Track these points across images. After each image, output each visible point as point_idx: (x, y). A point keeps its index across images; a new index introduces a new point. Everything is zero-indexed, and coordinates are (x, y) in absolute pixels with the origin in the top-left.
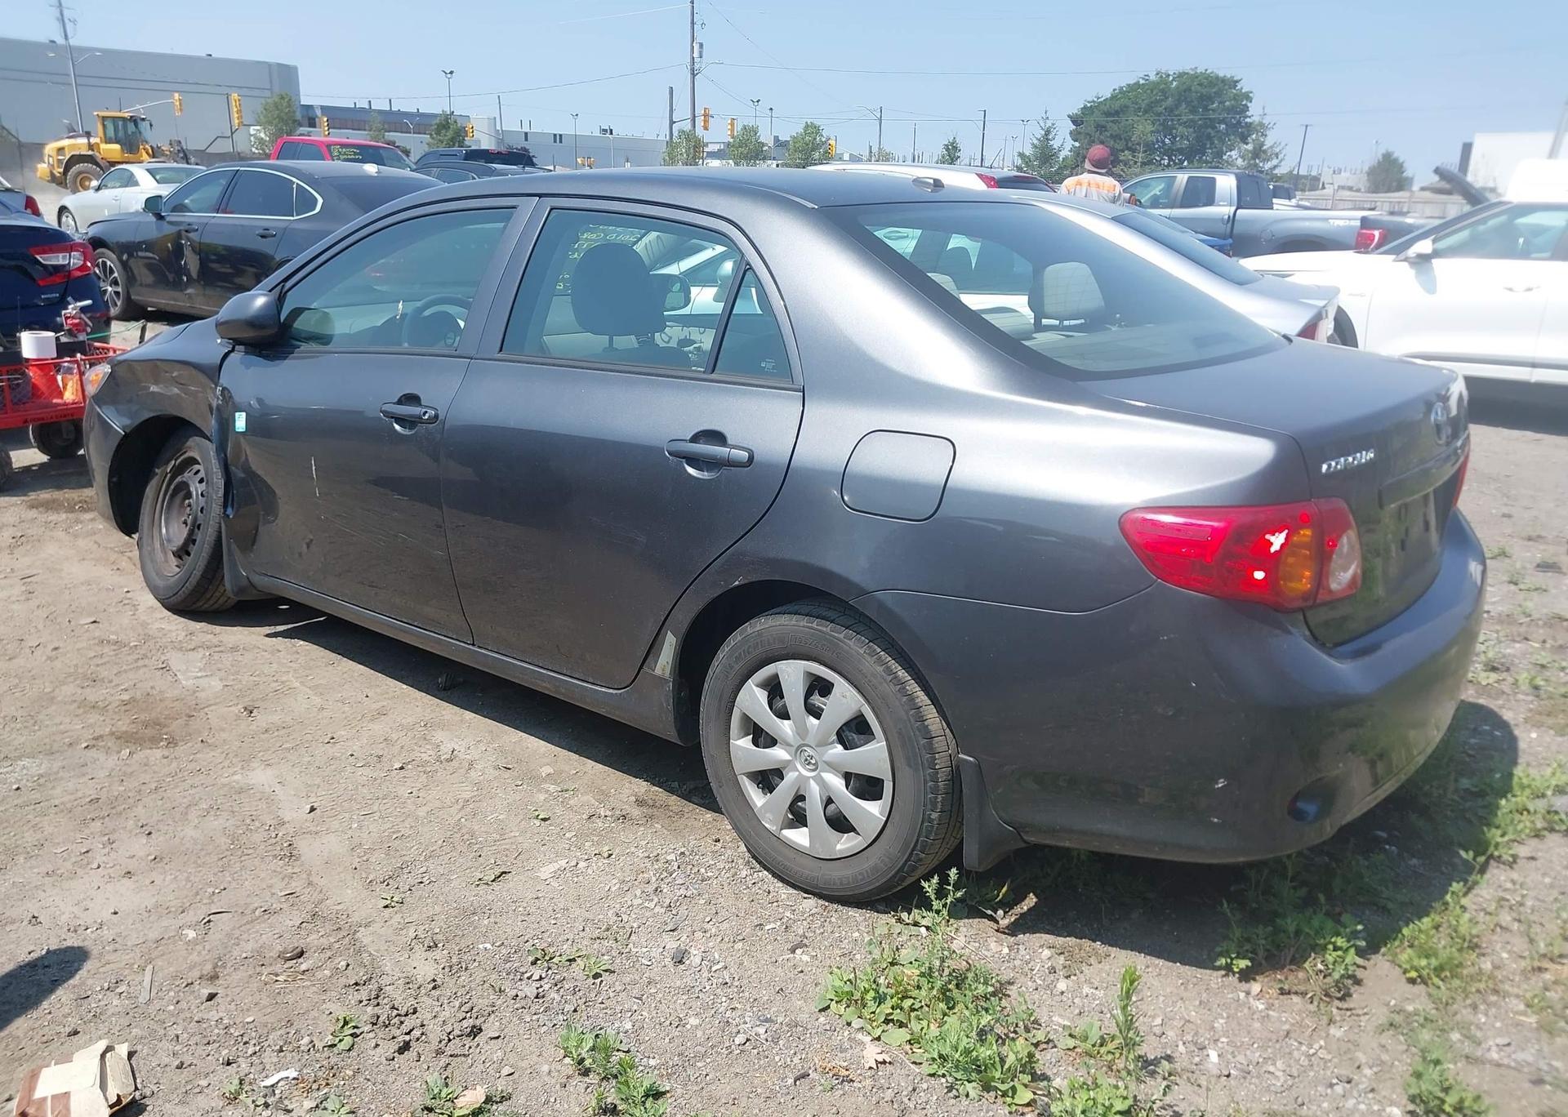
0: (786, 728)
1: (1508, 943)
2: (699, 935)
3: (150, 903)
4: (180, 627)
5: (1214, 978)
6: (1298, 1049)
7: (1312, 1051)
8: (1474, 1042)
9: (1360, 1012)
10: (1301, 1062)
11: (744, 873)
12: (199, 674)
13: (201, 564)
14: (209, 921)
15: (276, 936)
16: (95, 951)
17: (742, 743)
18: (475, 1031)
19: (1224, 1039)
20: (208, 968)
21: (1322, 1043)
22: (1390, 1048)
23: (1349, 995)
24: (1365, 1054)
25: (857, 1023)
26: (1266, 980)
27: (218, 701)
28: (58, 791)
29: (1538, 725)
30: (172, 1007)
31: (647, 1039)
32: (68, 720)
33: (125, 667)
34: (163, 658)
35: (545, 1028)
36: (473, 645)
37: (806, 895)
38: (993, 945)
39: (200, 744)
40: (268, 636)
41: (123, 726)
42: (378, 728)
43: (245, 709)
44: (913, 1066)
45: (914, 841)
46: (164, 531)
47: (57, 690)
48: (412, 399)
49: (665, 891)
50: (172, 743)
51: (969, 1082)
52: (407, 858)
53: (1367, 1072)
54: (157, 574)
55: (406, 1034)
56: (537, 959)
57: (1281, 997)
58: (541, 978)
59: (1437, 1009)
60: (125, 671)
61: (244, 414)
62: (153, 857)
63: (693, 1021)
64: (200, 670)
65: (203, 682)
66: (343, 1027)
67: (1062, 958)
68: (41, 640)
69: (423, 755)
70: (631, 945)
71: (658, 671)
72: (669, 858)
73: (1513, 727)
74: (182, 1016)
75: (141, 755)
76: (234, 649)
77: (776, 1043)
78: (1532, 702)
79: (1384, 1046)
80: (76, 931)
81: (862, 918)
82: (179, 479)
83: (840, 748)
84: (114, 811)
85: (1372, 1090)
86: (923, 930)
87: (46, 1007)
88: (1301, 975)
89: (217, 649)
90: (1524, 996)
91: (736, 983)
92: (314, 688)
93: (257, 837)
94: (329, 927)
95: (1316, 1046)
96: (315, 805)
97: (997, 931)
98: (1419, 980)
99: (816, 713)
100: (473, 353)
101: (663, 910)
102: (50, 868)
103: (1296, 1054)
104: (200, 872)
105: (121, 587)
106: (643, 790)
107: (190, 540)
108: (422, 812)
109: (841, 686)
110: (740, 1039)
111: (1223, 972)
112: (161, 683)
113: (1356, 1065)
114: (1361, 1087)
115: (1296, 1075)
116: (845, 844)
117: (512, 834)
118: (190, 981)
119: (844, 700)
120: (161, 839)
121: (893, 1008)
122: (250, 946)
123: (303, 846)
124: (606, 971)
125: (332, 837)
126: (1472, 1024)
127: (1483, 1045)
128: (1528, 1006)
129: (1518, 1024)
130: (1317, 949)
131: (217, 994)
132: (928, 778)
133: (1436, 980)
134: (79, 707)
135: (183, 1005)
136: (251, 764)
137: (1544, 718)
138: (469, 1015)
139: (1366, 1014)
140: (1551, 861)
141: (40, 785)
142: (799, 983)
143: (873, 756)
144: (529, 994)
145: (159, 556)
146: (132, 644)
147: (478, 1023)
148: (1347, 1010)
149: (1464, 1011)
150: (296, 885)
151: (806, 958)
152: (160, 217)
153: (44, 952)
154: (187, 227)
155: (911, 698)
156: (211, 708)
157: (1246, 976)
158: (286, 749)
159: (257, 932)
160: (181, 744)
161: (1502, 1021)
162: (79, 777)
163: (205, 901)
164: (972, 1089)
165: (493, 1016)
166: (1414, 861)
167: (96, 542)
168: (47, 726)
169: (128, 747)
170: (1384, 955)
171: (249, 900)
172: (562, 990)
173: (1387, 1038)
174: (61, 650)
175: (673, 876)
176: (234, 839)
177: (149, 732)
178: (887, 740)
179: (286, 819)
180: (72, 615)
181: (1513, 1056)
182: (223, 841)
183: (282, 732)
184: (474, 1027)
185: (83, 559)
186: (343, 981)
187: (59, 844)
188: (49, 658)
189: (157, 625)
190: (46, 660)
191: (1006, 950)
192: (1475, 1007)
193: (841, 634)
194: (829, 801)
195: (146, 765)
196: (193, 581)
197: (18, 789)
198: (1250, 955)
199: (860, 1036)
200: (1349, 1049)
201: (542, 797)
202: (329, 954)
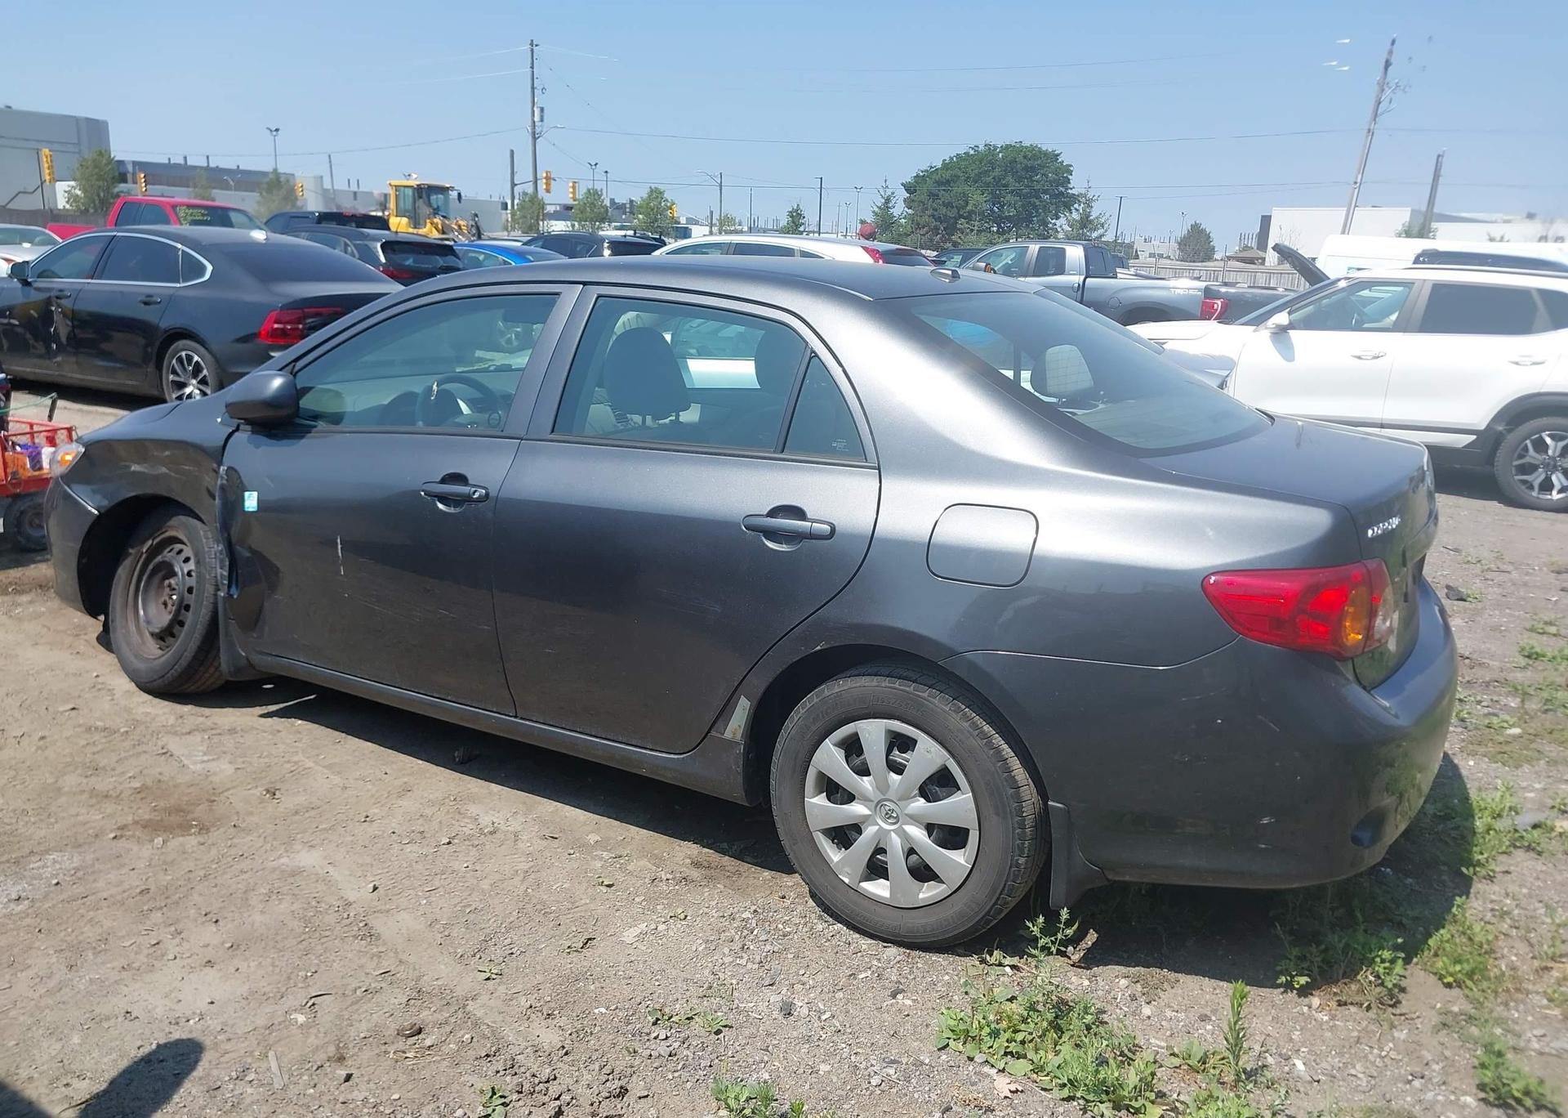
0: (866, 782)
1: (1513, 947)
2: (798, 987)
3: (244, 990)
4: (166, 710)
5: (1276, 995)
6: (1371, 1053)
7: (1384, 1054)
8: (1514, 1035)
9: (1414, 1016)
10: (1377, 1063)
11: (820, 927)
12: (205, 758)
13: (193, 645)
14: (314, 1004)
15: (387, 1015)
16: (207, 1041)
17: (817, 802)
18: (623, 1092)
19: (1303, 1049)
20: (332, 1050)
21: (1391, 1045)
22: (1448, 1045)
23: (1399, 1002)
24: (1429, 1052)
25: (979, 1058)
26: (1322, 994)
27: (235, 784)
28: (101, 884)
29: (1473, 754)
30: (312, 1091)
31: (788, 1087)
32: (84, 811)
33: (123, 755)
34: (160, 744)
35: (689, 1085)
36: (516, 717)
37: (886, 944)
38: (1074, 979)
39: (232, 830)
40: (262, 716)
41: (145, 814)
42: (408, 804)
43: (268, 791)
44: (1043, 1092)
45: (1002, 885)
46: (141, 612)
47: (60, 781)
48: (458, 478)
49: (752, 947)
50: (203, 829)
51: (1101, 1103)
52: (488, 931)
53: (1436, 1067)
54: (136, 656)
55: (555, 1099)
56: (658, 1019)
57: (1339, 1008)
58: (667, 1038)
59: (1476, 1009)
60: (126, 758)
61: (255, 494)
62: (230, 945)
63: (824, 1068)
64: (205, 754)
65: (213, 766)
66: (491, 1097)
67: (1138, 985)
68: (24, 730)
69: (464, 829)
70: (736, 1001)
71: (728, 735)
72: (744, 916)
73: (1452, 756)
74: (325, 1098)
75: (175, 843)
76: (232, 731)
77: (909, 1082)
78: (1462, 733)
79: (1443, 1044)
80: (177, 1023)
81: (947, 962)
82: (159, 559)
83: (922, 800)
84: (169, 901)
85: (1444, 1083)
86: (1008, 969)
87: (178, 1100)
88: (1354, 987)
89: (214, 732)
90: (1545, 992)
91: (849, 1030)
92: (329, 767)
93: (331, 918)
94: (438, 1003)
95: (1387, 1048)
96: (377, 884)
97: (1072, 966)
98: (1454, 984)
99: (898, 769)
100: (522, 433)
101: (757, 966)
102: (124, 963)
103: (1371, 1057)
104: (283, 956)
105: (87, 672)
106: (696, 852)
107: (177, 622)
108: (485, 885)
109: (924, 742)
110: (875, 1081)
111: (1282, 990)
112: (166, 769)
113: (1425, 1062)
114: (1435, 1080)
115: (1375, 1074)
116: (928, 892)
117: (583, 902)
118: (319, 1064)
119: (928, 755)
120: (229, 926)
121: (1007, 1041)
122: (364, 1026)
123: (378, 924)
124: (725, 1026)
125: (404, 915)
126: (1508, 1019)
127: (1523, 1037)
128: (1551, 1000)
129: (1546, 1017)
130: (1366, 962)
131: (352, 1075)
132: (1016, 826)
133: (1469, 983)
134: (91, 797)
135: (321, 1087)
136: (294, 847)
137: (1476, 747)
138: (611, 1077)
139: (1418, 1017)
140: (1523, 875)
141: (79, 879)
142: (908, 1026)
143: (959, 807)
144: (662, 1053)
145: (136, 638)
146: (122, 730)
147: (623, 1082)
148: (1401, 1015)
149: (1498, 1009)
150: (386, 964)
151: (908, 1002)
152: (26, 283)
153: (154, 1046)
154: (58, 294)
155: (998, 751)
156: (230, 792)
157: (1304, 992)
158: (325, 829)
159: (367, 1011)
160: (212, 830)
161: (1532, 1015)
162: (118, 868)
163: (300, 985)
164: (1106, 1109)
165: (635, 1076)
166: (1409, 881)
167: (44, 626)
168: (63, 818)
169: (159, 836)
170: (1417, 964)
171: (345, 981)
172: (691, 1047)
173: (1443, 1036)
174: (48, 740)
175: (755, 933)
176: (307, 922)
177: (175, 819)
178: (973, 791)
179: (351, 899)
180: (46, 703)
181: (1552, 1045)
182: (296, 924)
183: (312, 813)
184: (621, 1087)
185: (37, 644)
186: (472, 1054)
187: (123, 937)
188: (39, 748)
189: (141, 710)
190: (36, 751)
191: (1086, 983)
192: (1506, 1004)
193: (925, 693)
194: (911, 851)
195: (184, 853)
196: (184, 663)
197: (58, 884)
198: (1306, 972)
199: (986, 1069)
200: (1415, 1049)
201: (598, 864)
202: (448, 1029)
